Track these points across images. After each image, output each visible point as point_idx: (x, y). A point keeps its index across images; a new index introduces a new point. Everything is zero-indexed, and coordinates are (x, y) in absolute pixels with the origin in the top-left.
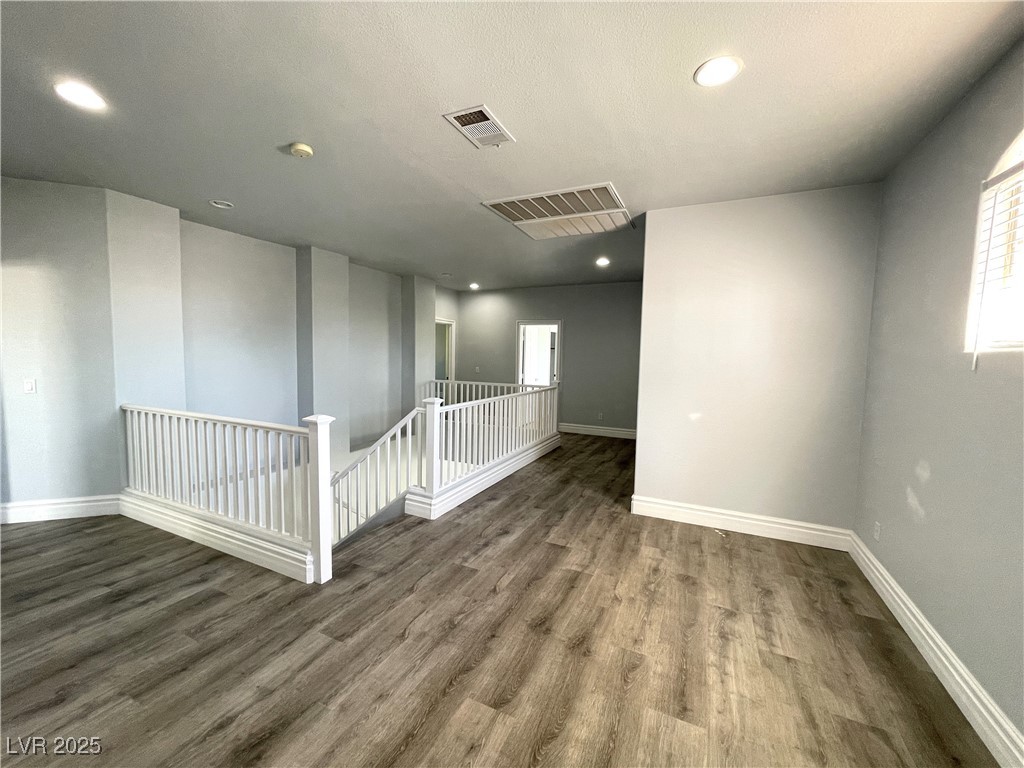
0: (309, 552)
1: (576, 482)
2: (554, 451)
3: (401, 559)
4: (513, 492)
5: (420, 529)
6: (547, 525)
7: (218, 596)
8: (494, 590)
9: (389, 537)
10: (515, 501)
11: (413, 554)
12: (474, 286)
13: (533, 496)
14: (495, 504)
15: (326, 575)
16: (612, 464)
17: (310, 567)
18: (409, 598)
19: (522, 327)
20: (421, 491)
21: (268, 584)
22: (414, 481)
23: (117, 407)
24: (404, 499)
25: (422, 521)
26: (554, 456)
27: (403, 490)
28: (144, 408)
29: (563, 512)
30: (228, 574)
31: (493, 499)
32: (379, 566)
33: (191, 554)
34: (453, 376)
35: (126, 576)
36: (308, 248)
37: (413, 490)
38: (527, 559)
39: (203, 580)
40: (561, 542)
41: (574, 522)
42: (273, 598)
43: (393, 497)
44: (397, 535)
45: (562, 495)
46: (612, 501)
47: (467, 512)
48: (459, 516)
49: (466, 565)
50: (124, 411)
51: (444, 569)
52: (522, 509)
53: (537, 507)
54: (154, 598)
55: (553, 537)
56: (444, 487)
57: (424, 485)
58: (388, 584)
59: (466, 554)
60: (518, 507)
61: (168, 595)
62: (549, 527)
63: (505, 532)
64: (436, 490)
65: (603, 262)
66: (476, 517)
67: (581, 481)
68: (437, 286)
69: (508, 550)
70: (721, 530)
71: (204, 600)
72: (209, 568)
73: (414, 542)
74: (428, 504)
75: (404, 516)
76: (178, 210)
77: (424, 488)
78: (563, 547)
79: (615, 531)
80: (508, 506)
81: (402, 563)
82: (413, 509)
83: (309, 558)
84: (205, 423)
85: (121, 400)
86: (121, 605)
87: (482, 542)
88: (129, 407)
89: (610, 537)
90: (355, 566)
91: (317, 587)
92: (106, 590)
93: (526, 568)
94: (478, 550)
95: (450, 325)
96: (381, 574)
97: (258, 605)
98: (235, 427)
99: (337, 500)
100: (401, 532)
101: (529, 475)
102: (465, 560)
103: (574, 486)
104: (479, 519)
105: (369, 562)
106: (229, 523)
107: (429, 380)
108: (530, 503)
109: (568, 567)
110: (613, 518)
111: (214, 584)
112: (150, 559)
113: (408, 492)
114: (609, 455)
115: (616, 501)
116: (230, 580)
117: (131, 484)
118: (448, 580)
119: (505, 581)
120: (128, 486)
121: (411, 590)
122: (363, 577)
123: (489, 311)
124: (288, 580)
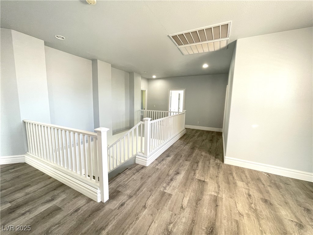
0: (99, 189)
1: (197, 149)
2: (184, 135)
3: (137, 187)
4: (175, 153)
5: (143, 171)
6: (193, 169)
7: (57, 210)
8: (182, 207)
9: (131, 175)
10: (177, 157)
11: (142, 185)
12: (154, 77)
13: (183, 155)
14: (169, 159)
15: (106, 198)
16: (207, 141)
17: (99, 196)
18: (144, 212)
19: (170, 91)
20: (142, 155)
21: (81, 202)
22: (139, 150)
23: (22, 121)
24: (135, 157)
25: (143, 167)
26: (185, 137)
27: (135, 153)
28: (32, 122)
29: (197, 163)
30: (63, 196)
31: (168, 156)
32: (128, 192)
33: (49, 184)
34: (146, 108)
35: (19, 196)
36: (96, 60)
37: (139, 154)
38: (191, 188)
39: (52, 200)
40: (202, 179)
41: (204, 167)
42: (82, 212)
43: (130, 156)
44: (134, 174)
45: (194, 155)
46: (214, 158)
47: (160, 163)
48: (157, 165)
49: (166, 191)
50: (25, 122)
51: (157, 193)
52: (181, 161)
53: (186, 160)
54: (28, 211)
55: (198, 176)
56: (151, 153)
57: (143, 152)
58: (135, 203)
59: (165, 185)
60: (179, 160)
61: (36, 208)
62: (195, 170)
63: (178, 173)
64: (148, 154)
65: (205, 66)
66: (164, 165)
67: (199, 148)
68: (141, 77)
69: (182, 183)
70: (265, 173)
71: (51, 213)
72: (56, 192)
73: (142, 178)
74: (145, 160)
75: (135, 164)
76: (43, 41)
77: (143, 153)
78: (204, 181)
79: (222, 173)
80: (175, 160)
81: (138, 190)
82: (139, 161)
83: (99, 191)
84: (54, 129)
85: (23, 118)
86: (13, 215)
87: (170, 178)
88: (26, 121)
89: (221, 176)
90: (119, 192)
91: (102, 204)
92: (9, 205)
93: (192, 194)
94: (169, 183)
95: (145, 91)
96: (130, 197)
97: (75, 216)
98: (66, 131)
99: (109, 155)
100: (136, 173)
101: (178, 145)
102: (165, 188)
103: (197, 151)
104: (165, 166)
105: (124, 189)
106: (65, 171)
107: (138, 110)
108: (183, 158)
109: (210, 193)
110: (218, 167)
111: (56, 202)
112: (32, 186)
113: (137, 155)
114: (204, 137)
115: (216, 158)
116: (63, 200)
117: (29, 150)
118: (160, 201)
119: (185, 202)
120: (28, 151)
121: (145, 207)
122: (122, 198)
123: (159, 85)
124: (90, 200)
